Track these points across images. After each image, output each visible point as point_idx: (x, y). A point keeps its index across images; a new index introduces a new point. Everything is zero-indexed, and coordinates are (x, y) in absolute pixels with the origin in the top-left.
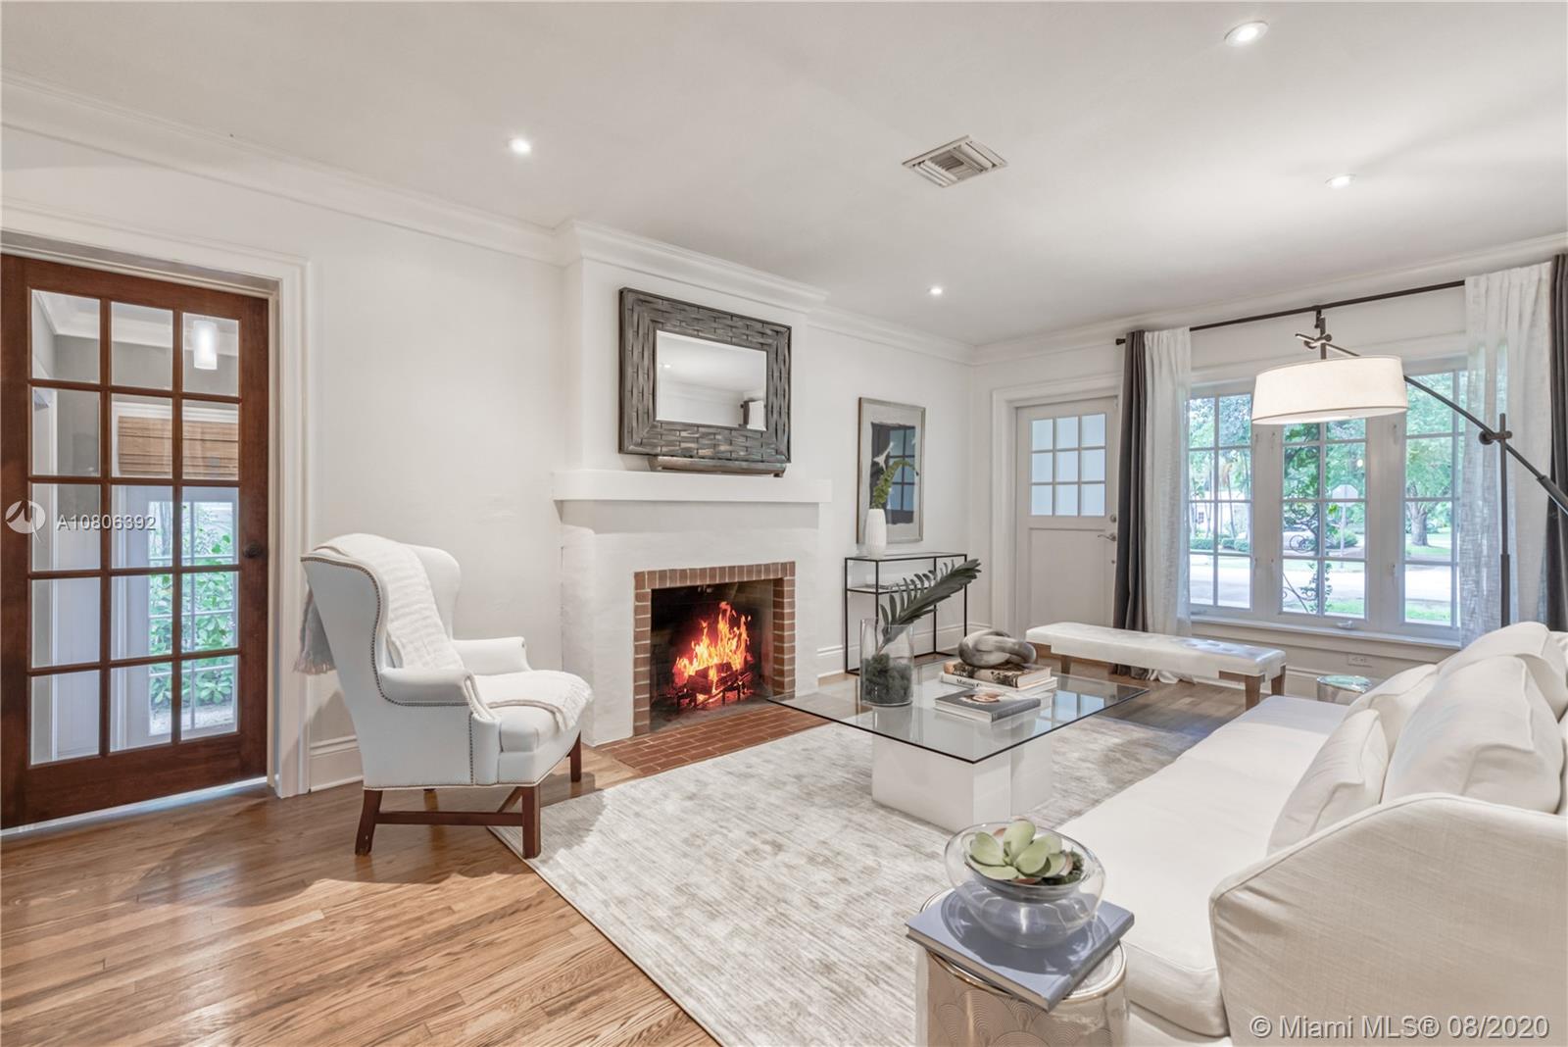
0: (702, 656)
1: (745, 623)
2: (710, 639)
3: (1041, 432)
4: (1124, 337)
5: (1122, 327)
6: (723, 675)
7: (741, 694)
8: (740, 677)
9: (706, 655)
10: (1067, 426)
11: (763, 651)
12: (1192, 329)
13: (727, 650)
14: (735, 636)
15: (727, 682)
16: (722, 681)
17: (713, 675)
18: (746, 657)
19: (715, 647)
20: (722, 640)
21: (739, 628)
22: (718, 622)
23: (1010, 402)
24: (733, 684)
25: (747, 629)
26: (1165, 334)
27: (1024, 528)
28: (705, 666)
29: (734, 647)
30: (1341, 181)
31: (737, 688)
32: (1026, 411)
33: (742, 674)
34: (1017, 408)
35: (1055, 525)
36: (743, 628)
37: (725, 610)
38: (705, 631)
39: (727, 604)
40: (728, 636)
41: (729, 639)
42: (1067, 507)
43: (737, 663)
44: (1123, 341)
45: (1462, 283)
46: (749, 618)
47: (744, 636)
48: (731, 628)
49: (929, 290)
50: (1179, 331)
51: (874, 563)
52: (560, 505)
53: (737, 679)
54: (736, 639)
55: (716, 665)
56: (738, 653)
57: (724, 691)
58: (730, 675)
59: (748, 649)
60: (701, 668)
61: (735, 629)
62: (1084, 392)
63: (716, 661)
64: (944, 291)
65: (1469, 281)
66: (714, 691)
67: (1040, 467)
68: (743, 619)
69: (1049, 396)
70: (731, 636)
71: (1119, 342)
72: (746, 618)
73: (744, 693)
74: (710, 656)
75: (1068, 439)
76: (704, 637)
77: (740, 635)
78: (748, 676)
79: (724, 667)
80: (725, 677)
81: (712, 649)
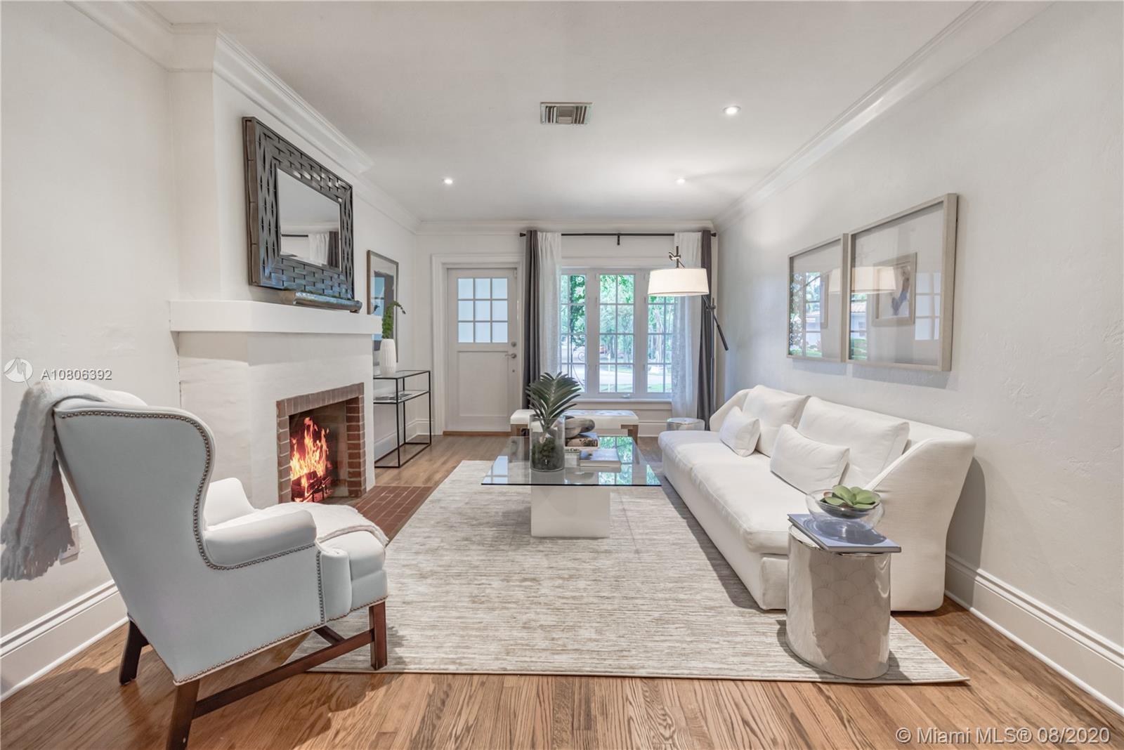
0: (295, 469)
1: (325, 436)
2: (300, 454)
3: (465, 287)
4: (525, 233)
5: (523, 225)
6: (311, 481)
7: (325, 494)
8: (323, 482)
9: (298, 467)
10: (482, 285)
11: (339, 459)
12: (563, 235)
13: (313, 462)
14: (318, 449)
15: (315, 486)
16: (311, 486)
17: (304, 483)
18: (326, 466)
19: (304, 460)
20: (308, 453)
21: (320, 441)
22: (304, 438)
23: (444, 264)
24: (318, 487)
25: (326, 441)
26: (549, 235)
27: (456, 351)
28: (299, 476)
29: (317, 458)
30: (681, 181)
31: (322, 490)
32: (454, 272)
33: (324, 479)
34: (448, 269)
35: (476, 349)
36: (323, 440)
37: (309, 426)
38: (295, 447)
39: (310, 420)
40: (313, 448)
41: (314, 452)
42: (483, 337)
43: (321, 472)
44: (525, 235)
45: (673, 235)
46: (328, 431)
47: (325, 447)
48: (315, 442)
49: (443, 180)
50: (556, 234)
51: (395, 380)
52: (177, 335)
53: (321, 483)
54: (319, 451)
55: (306, 474)
56: (321, 462)
57: (313, 494)
58: (316, 481)
59: (328, 458)
60: (296, 478)
61: (318, 442)
62: (496, 263)
63: (306, 471)
64: (454, 182)
65: (676, 234)
66: (306, 495)
67: (465, 311)
68: (323, 432)
69: (471, 264)
70: (315, 449)
71: (522, 235)
72: (325, 432)
73: (326, 493)
74: (301, 467)
75: (483, 292)
76: (295, 453)
77: (322, 446)
78: (329, 480)
79: (312, 475)
80: (313, 483)
81: (302, 462)
